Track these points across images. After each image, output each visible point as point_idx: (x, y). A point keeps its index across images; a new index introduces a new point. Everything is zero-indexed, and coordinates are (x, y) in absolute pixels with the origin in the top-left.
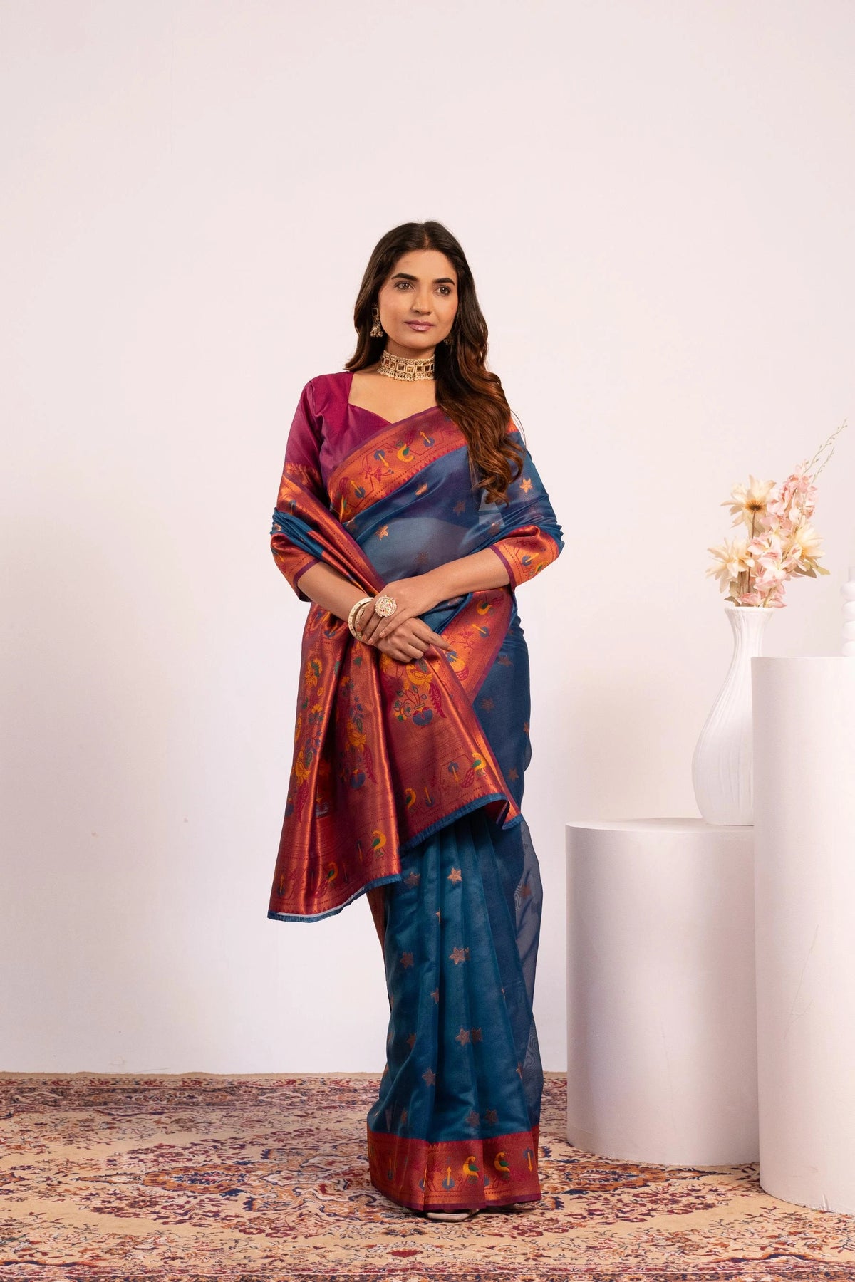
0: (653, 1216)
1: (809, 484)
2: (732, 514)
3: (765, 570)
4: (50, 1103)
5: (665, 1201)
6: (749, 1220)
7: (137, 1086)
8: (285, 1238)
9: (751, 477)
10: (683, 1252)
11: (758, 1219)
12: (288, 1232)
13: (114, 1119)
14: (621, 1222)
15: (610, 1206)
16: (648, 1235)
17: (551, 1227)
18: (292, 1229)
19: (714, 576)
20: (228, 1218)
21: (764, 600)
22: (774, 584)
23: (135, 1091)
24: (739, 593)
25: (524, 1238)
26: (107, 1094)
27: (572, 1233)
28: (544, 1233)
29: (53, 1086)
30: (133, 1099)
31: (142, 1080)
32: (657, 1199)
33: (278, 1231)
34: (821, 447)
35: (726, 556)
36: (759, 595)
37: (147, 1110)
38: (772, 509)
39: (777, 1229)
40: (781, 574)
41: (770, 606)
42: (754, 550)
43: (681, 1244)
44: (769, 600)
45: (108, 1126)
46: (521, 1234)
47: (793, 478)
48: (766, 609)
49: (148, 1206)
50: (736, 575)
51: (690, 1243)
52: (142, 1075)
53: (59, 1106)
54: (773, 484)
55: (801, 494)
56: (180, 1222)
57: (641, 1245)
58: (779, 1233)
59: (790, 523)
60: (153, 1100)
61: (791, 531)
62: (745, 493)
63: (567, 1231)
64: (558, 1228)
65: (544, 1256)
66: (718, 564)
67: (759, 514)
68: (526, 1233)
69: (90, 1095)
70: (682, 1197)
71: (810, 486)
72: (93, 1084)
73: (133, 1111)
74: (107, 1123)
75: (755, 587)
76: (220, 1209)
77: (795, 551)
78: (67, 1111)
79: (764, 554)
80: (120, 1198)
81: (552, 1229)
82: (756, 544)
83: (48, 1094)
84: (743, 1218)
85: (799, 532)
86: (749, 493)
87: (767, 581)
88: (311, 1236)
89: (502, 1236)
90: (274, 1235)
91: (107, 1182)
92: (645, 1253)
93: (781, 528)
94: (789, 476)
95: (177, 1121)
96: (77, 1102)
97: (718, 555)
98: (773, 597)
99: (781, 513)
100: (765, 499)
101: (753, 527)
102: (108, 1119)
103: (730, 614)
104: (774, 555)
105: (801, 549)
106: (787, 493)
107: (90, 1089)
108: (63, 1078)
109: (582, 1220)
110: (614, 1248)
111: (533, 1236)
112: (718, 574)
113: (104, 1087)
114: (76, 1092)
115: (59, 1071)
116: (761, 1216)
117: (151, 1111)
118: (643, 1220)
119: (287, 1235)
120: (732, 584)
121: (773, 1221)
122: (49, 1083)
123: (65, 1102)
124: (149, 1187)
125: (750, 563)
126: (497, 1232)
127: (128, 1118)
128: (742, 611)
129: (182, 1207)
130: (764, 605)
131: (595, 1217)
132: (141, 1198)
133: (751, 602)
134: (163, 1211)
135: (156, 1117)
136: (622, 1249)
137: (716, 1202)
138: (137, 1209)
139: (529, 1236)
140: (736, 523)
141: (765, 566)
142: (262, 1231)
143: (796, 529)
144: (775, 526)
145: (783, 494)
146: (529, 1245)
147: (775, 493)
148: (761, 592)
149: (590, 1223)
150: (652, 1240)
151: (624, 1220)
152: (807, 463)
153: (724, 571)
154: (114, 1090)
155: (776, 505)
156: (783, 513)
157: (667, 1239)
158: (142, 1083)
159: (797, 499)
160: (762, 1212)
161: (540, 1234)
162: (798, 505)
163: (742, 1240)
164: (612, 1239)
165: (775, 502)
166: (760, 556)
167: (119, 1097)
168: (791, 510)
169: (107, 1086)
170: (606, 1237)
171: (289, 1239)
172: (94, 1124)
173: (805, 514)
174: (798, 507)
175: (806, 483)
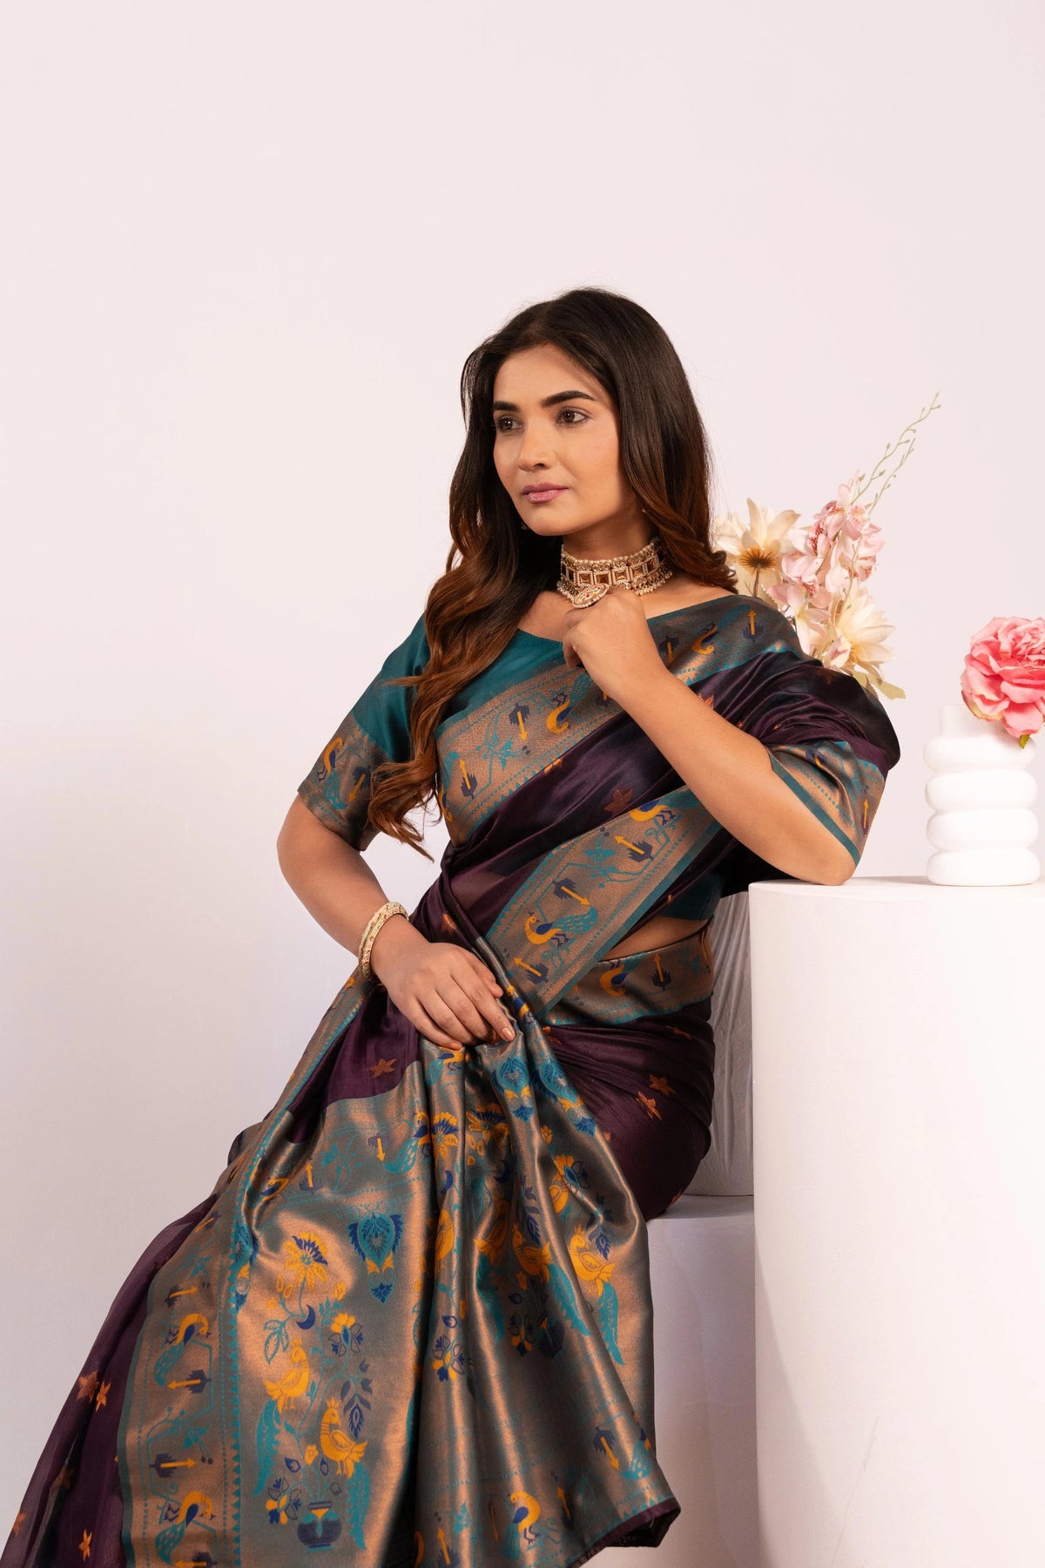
1: (865, 521)
34: (888, 447)
38: (790, 568)
47: (832, 507)
54: (793, 517)
55: (849, 541)
59: (827, 595)
61: (829, 613)
71: (867, 524)
85: (845, 614)
86: (746, 538)
93: (811, 606)
94: (824, 502)
99: (809, 578)
100: (778, 548)
105: (848, 648)
106: (821, 538)
143: (840, 607)
144: (797, 603)
145: (814, 541)
147: (798, 538)
152: (861, 479)
155: (801, 561)
156: (813, 577)
159: (842, 550)
162: (843, 562)
165: (795, 554)
168: (830, 572)
173: (855, 575)
174: (843, 566)
175: (859, 518)
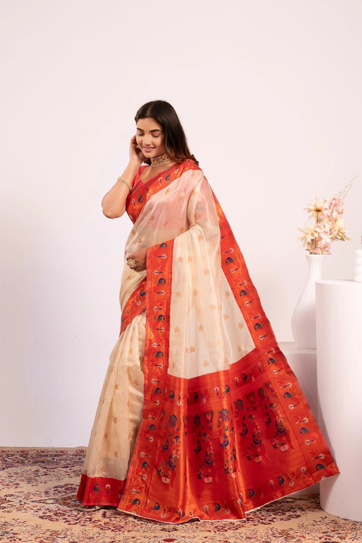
0: (274, 522)
2: (308, 213)
3: (322, 239)
4: (20, 462)
5: (280, 514)
6: (315, 524)
7: (56, 453)
8: (119, 532)
9: (316, 198)
10: (286, 540)
11: (318, 523)
12: (121, 529)
13: (47, 470)
14: (260, 525)
15: (256, 516)
16: (272, 531)
17: (231, 527)
18: (122, 527)
19: (300, 240)
20: (95, 522)
21: (322, 251)
22: (326, 245)
23: (56, 455)
24: (311, 248)
25: (219, 532)
26: (44, 458)
27: (240, 530)
28: (228, 530)
29: (21, 453)
30: (55, 460)
31: (59, 450)
32: (277, 513)
33: (117, 528)
34: (346, 186)
35: (306, 232)
36: (320, 249)
37: (61, 466)
38: (325, 212)
39: (326, 529)
40: (329, 240)
41: (324, 254)
42: (318, 230)
43: (285, 536)
44: (324, 251)
45: (45, 473)
46: (218, 531)
47: (334, 199)
48: (322, 255)
49: (62, 516)
50: (310, 241)
51: (289, 535)
52: (59, 448)
53: (24, 463)
54: (326, 201)
55: (338, 206)
56: (75, 524)
57: (269, 536)
58: (327, 530)
59: (333, 218)
60: (63, 461)
61: (334, 222)
62: (314, 204)
63: (238, 529)
64: (234, 528)
65: (228, 542)
66: (302, 235)
67: (320, 213)
68: (221, 530)
69: (37, 458)
70: (287, 512)
71: (342, 202)
72: (38, 452)
73: (55, 466)
74: (45, 472)
75: (318, 246)
76: (92, 516)
77: (335, 231)
78: (27, 466)
79: (322, 232)
80: (50, 511)
81: (231, 528)
82: (318, 227)
83: (19, 457)
84: (312, 522)
85: (337, 222)
86: (315, 205)
87: (323, 244)
88: (130, 531)
89: (210, 531)
90: (115, 531)
91: (45, 503)
92: (270, 540)
93: (329, 220)
94: (332, 198)
95: (74, 471)
96: (32, 461)
97: (302, 231)
98: (326, 250)
99: (329, 214)
100: (322, 208)
101: (317, 219)
102: (45, 470)
103: (307, 257)
104: (326, 232)
105: (338, 229)
106: (331, 206)
107: (37, 455)
108: (25, 450)
109: (244, 523)
110: (257, 538)
111: (223, 532)
112: (302, 239)
113: (43, 454)
114: (31, 456)
115: (24, 446)
116: (320, 521)
117: (63, 466)
118: (270, 524)
119: (120, 531)
120: (308, 243)
121: (325, 524)
122: (19, 452)
123: (26, 461)
124: (62, 506)
125: (316, 235)
126: (208, 529)
127: (53, 470)
128: (312, 256)
129: (76, 516)
130: (322, 253)
131: (250, 522)
132: (59, 511)
133: (316, 252)
134: (68, 518)
135: (65, 469)
136: (261, 539)
137: (301, 514)
138: (58, 517)
139: (222, 532)
140: (310, 217)
141: (322, 237)
142: (110, 529)
143: (336, 220)
144: (326, 220)
145: (330, 206)
146: (222, 536)
147: (326, 206)
148: (321, 248)
149: (247, 525)
150: (273, 534)
151: (262, 524)
152: (340, 193)
153: (304, 238)
154: (47, 455)
155: (327, 210)
156: (330, 214)
157: (280, 534)
158: (59, 452)
159: (336, 208)
160: (320, 519)
161: (226, 531)
163: (312, 534)
164: (257, 533)
165: (326, 209)
166: (320, 232)
167: (49, 459)
168: (333, 213)
169: (44, 453)
170: (254, 532)
171: (121, 532)
172: (39, 473)
173: (339, 213)
174: (336, 212)
175: (340, 201)
